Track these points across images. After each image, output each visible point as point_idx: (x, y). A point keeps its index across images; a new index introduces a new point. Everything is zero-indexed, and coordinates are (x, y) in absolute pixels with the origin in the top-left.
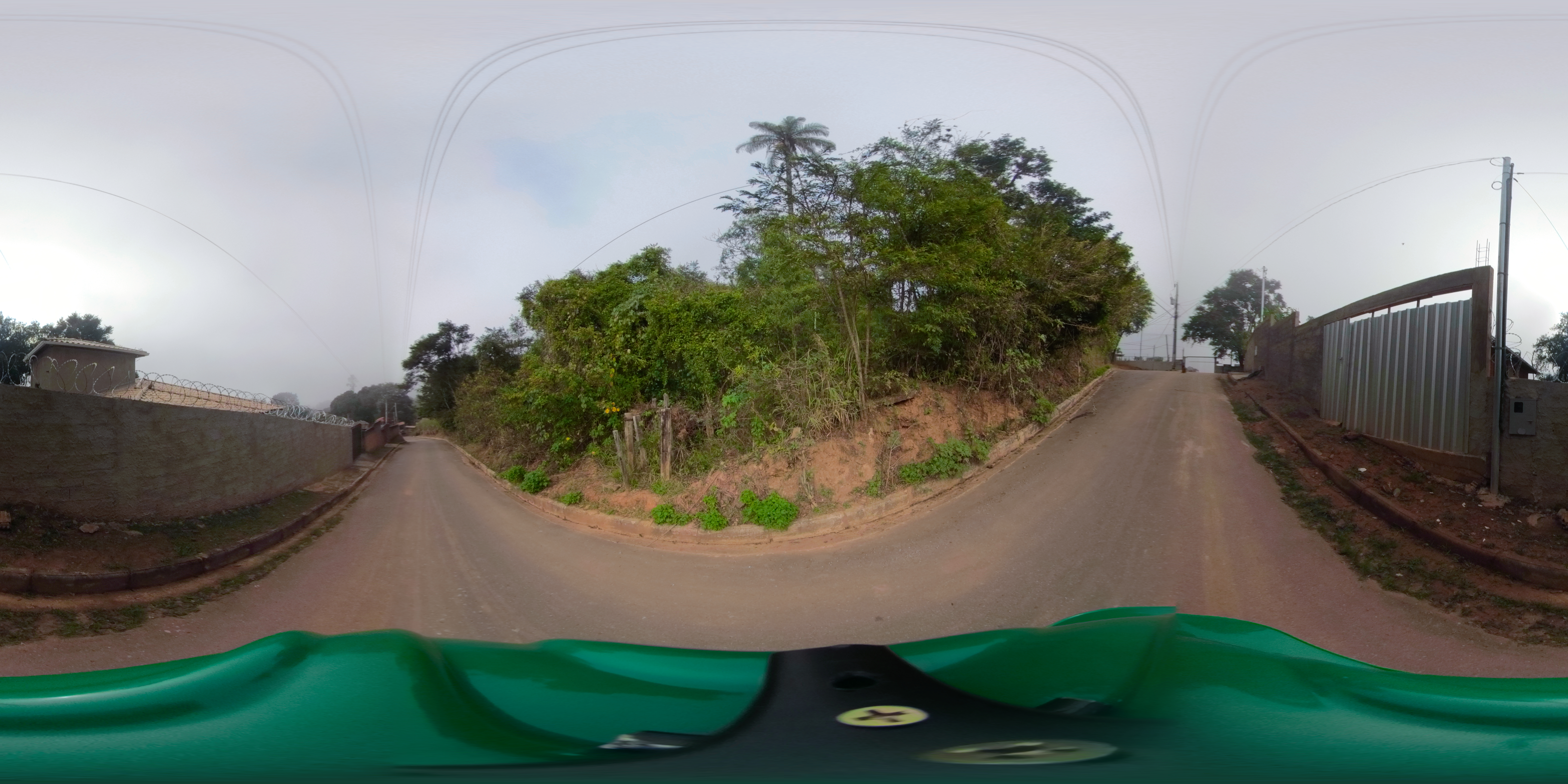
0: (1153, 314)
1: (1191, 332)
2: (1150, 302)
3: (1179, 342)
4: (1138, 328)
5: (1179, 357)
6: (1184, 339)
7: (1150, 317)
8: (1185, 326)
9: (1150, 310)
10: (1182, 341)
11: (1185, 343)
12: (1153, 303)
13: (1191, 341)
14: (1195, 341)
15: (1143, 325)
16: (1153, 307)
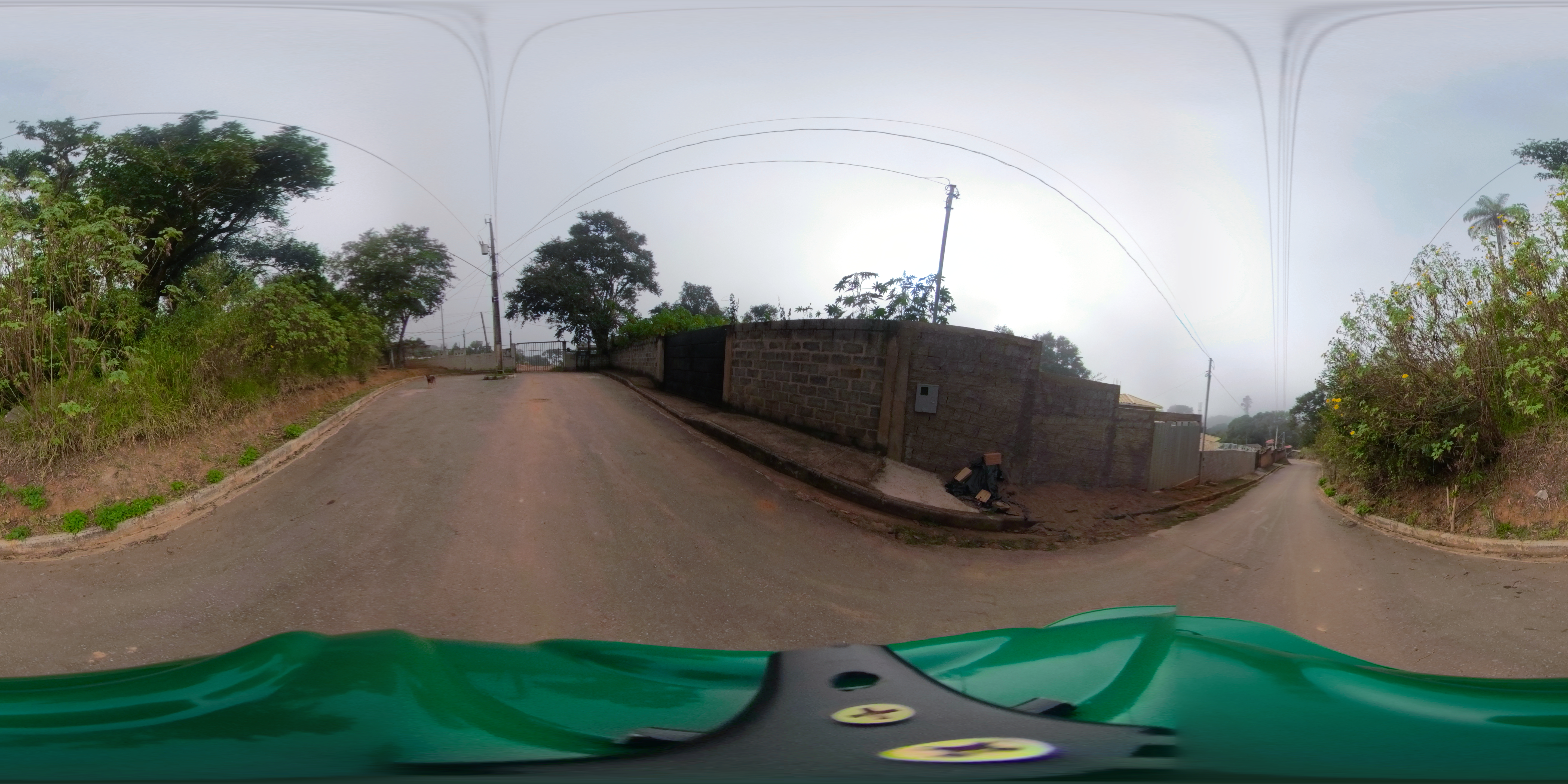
0: (453, 281)
1: (520, 305)
2: (445, 261)
3: (503, 321)
4: (431, 305)
5: (506, 345)
6: (510, 316)
7: (450, 286)
8: (510, 295)
9: (449, 275)
10: (506, 320)
11: (512, 322)
12: (451, 264)
13: (521, 318)
14: (526, 318)
15: (439, 301)
16: (453, 270)
